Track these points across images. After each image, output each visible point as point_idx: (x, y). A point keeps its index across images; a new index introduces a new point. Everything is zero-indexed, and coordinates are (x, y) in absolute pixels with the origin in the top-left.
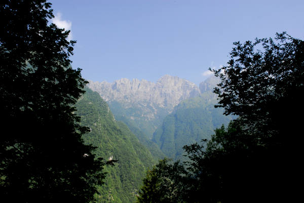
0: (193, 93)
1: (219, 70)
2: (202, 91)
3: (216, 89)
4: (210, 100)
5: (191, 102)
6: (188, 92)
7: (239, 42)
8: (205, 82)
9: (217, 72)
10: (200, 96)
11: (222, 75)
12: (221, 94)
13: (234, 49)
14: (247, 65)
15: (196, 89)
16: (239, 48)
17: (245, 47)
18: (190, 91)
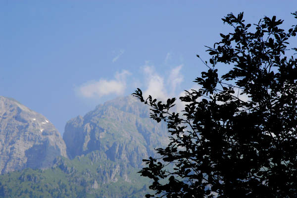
0: (39, 152)
1: (171, 101)
2: (73, 152)
3: (152, 165)
4: (96, 186)
5: (25, 185)
6: (21, 148)
7: (241, 16)
8: (87, 118)
9: (161, 107)
10: (62, 167)
11: (175, 119)
12: (164, 182)
13: (226, 39)
14: (257, 94)
15: (52, 138)
16: (239, 35)
17: (259, 34)
18: (30, 145)
